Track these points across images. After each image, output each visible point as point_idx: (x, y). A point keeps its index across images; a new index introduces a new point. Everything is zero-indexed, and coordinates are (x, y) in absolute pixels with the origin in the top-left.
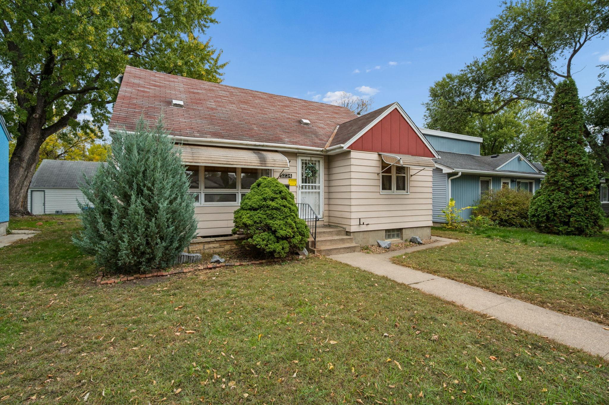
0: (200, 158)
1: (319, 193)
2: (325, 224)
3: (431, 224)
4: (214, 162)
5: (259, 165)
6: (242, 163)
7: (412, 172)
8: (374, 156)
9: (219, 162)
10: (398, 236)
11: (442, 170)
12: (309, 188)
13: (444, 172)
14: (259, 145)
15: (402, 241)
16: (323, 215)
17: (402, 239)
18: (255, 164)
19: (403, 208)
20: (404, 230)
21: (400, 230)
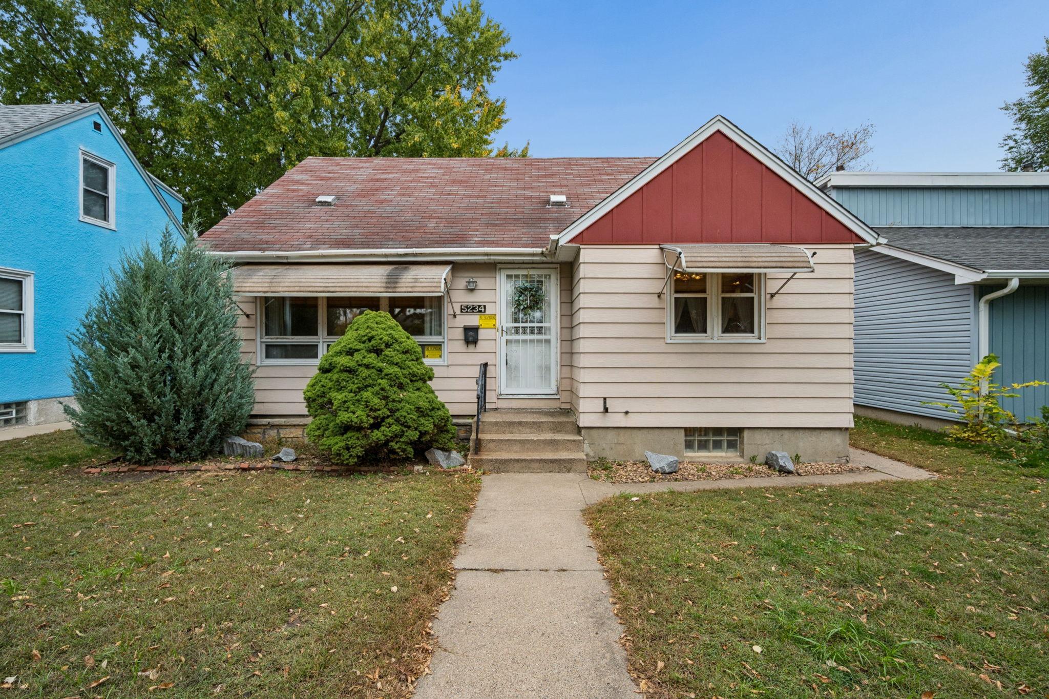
0: (281, 285)
1: (548, 341)
2: (563, 406)
3: (848, 422)
4: (302, 289)
5: (383, 290)
6: (350, 289)
7: (772, 287)
8: (650, 253)
9: (310, 289)
10: (732, 445)
11: (951, 277)
12: (524, 333)
13: (958, 281)
14: (406, 255)
15: (741, 460)
16: (558, 388)
17: (742, 456)
18: (375, 289)
19: (746, 376)
20: (746, 434)
21: (737, 431)
